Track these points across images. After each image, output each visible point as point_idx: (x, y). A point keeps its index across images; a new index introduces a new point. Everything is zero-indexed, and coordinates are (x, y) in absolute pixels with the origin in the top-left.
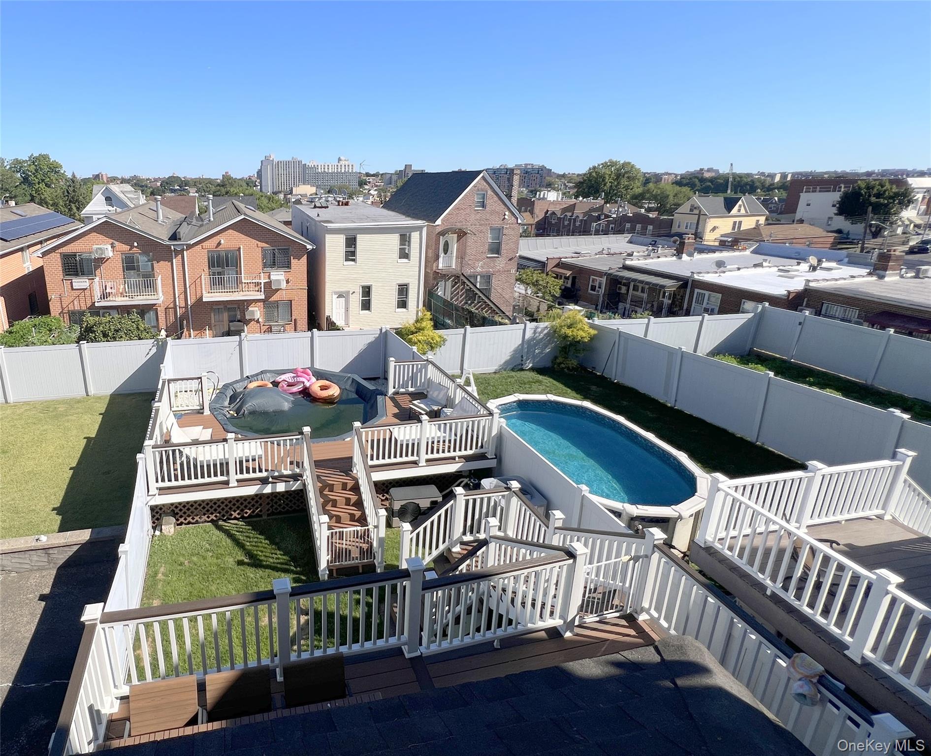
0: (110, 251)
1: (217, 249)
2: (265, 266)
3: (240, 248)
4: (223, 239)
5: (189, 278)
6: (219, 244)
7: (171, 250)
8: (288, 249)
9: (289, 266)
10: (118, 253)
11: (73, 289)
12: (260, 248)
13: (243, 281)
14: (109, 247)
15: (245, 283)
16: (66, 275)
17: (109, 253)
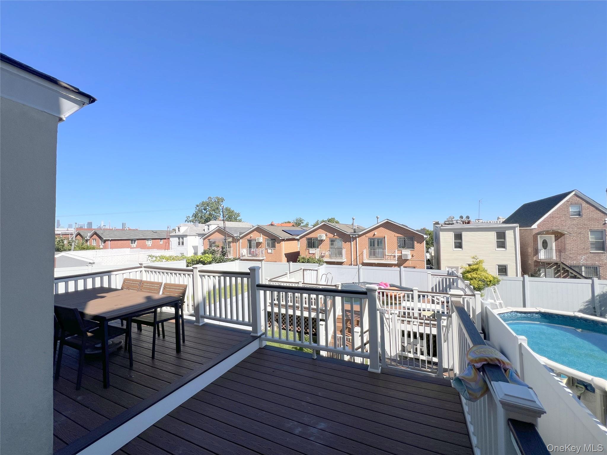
0: (324, 237)
1: (373, 237)
2: (399, 246)
3: (385, 237)
4: (376, 232)
5: (359, 251)
6: (374, 235)
7: (351, 237)
8: (413, 238)
9: (413, 247)
10: (328, 238)
11: (309, 253)
12: (396, 237)
13: (386, 254)
14: (324, 235)
15: (387, 255)
16: (308, 247)
17: (324, 238)
